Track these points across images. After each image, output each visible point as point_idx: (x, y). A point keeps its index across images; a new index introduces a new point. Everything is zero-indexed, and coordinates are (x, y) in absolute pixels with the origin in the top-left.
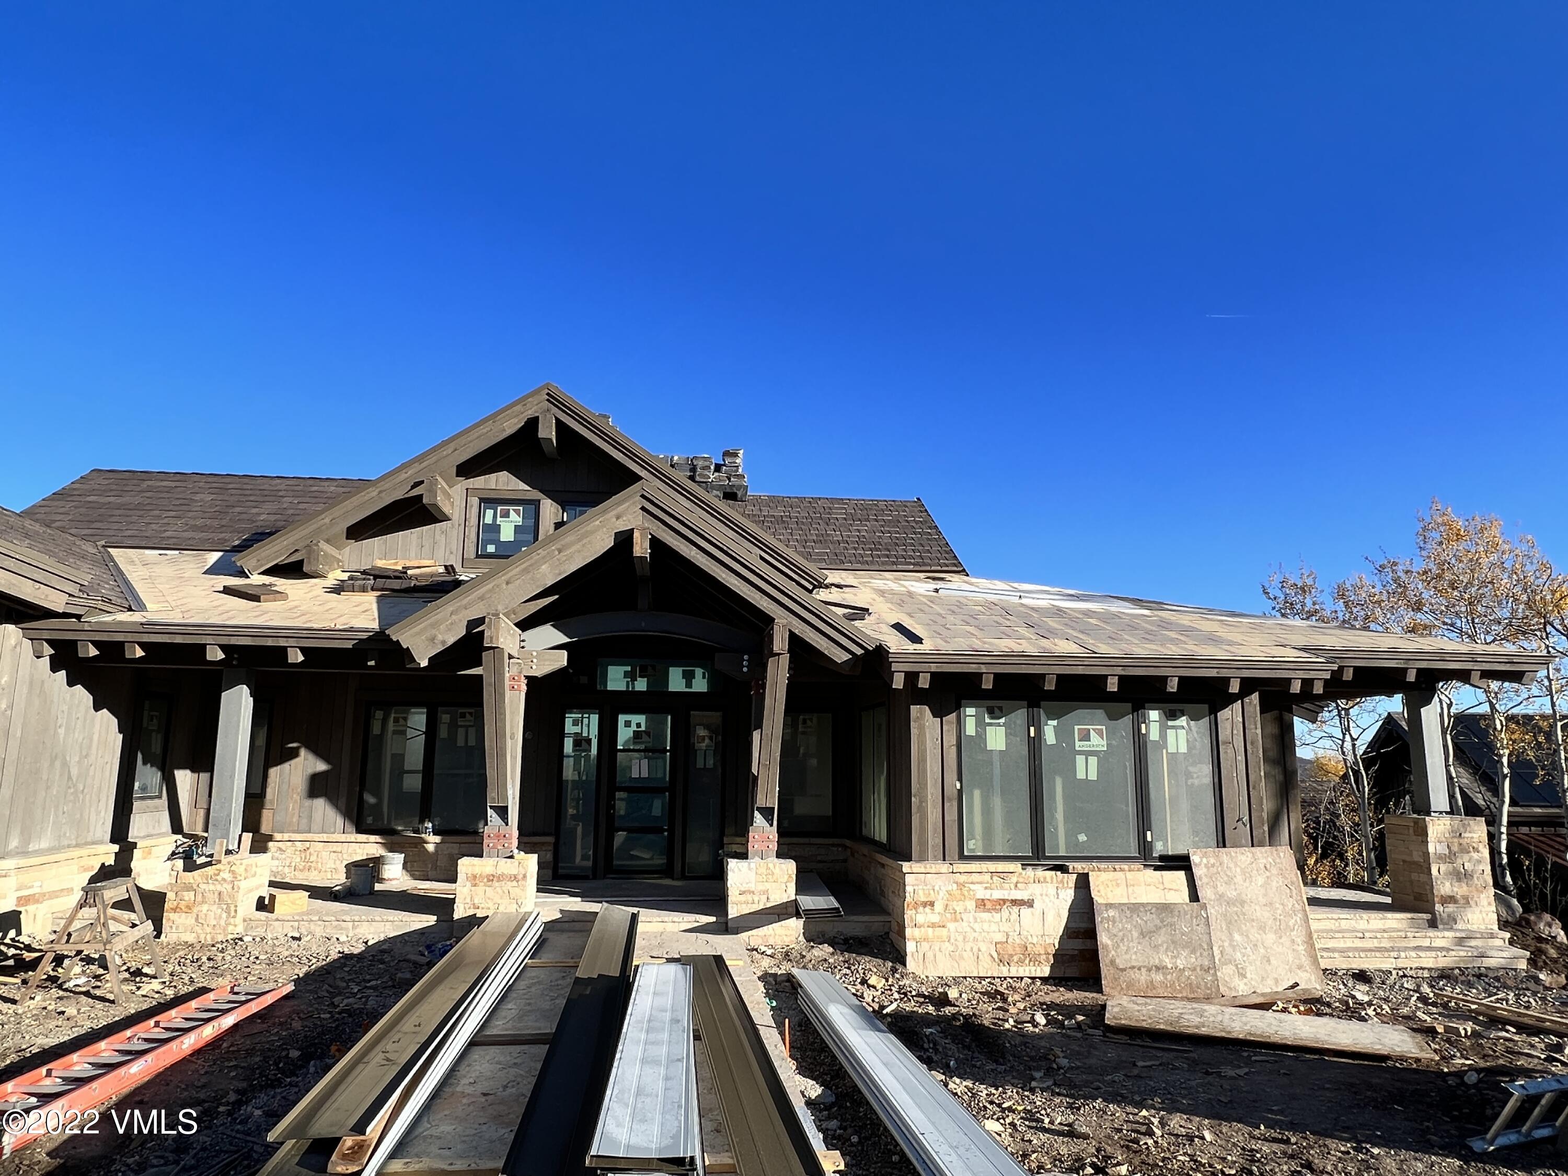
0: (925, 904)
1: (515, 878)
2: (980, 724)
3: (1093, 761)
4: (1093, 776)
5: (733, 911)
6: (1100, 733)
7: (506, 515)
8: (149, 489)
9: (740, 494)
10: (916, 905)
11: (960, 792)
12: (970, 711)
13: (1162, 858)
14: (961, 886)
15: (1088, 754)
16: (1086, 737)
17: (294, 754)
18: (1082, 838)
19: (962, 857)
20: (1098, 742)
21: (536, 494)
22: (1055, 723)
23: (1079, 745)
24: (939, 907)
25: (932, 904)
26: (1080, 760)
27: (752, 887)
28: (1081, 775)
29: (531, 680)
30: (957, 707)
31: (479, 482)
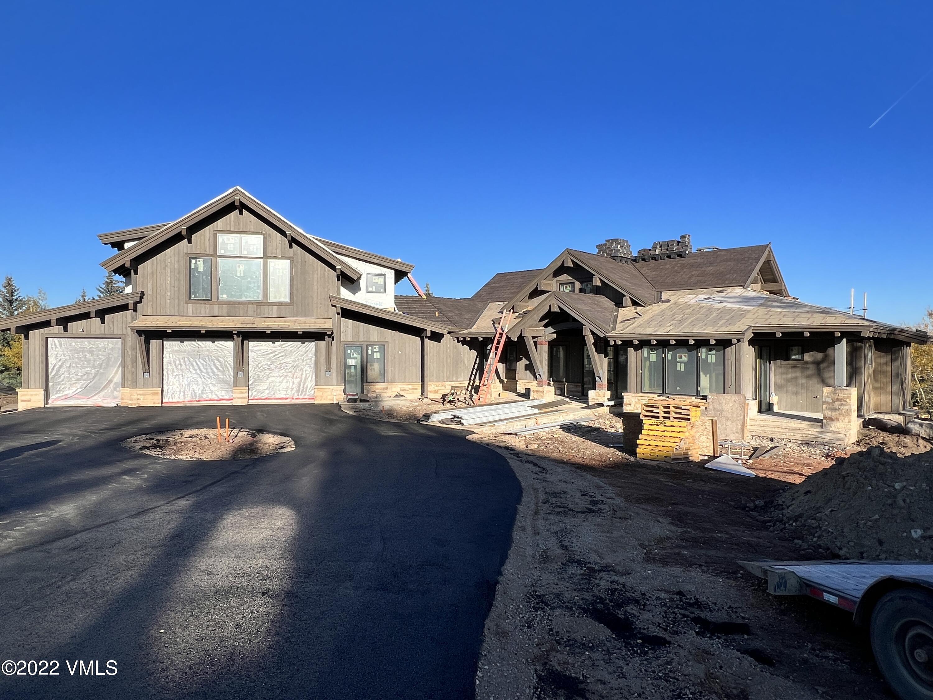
0: (629, 404)
1: (541, 392)
2: (649, 354)
3: (683, 365)
4: (683, 369)
5: (590, 404)
6: (685, 356)
7: (566, 287)
8: (508, 280)
9: (683, 255)
10: (626, 404)
11: (642, 373)
12: (646, 349)
13: (703, 396)
14: (639, 400)
15: (681, 363)
16: (681, 357)
17: (521, 359)
18: (678, 388)
19: (642, 392)
20: (685, 359)
21: (574, 280)
22: (671, 353)
23: (678, 360)
24: (632, 405)
25: (630, 404)
26: (679, 364)
27: (595, 397)
28: (679, 369)
29: (549, 342)
30: (641, 348)
31: (559, 278)
